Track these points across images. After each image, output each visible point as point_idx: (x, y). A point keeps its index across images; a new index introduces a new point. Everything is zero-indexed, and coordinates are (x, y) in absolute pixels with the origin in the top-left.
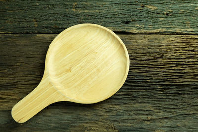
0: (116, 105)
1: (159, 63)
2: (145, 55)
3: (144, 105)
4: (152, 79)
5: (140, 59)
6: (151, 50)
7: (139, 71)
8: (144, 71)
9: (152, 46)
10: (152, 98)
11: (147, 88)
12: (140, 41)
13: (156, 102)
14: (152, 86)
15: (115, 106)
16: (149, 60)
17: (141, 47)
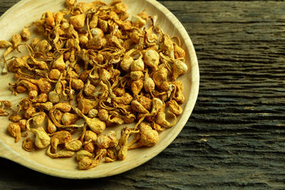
0: (163, 171)
1: (274, 65)
2: (237, 46)
3: (242, 170)
4: (261, 104)
5: (226, 57)
6: (252, 37)
7: (223, 86)
8: (238, 86)
9: (254, 28)
10: (262, 153)
11: (246, 126)
12: (223, 16)
13: (272, 163)
14: (259, 123)
15: (161, 175)
16: (248, 59)
17: (227, 29)
